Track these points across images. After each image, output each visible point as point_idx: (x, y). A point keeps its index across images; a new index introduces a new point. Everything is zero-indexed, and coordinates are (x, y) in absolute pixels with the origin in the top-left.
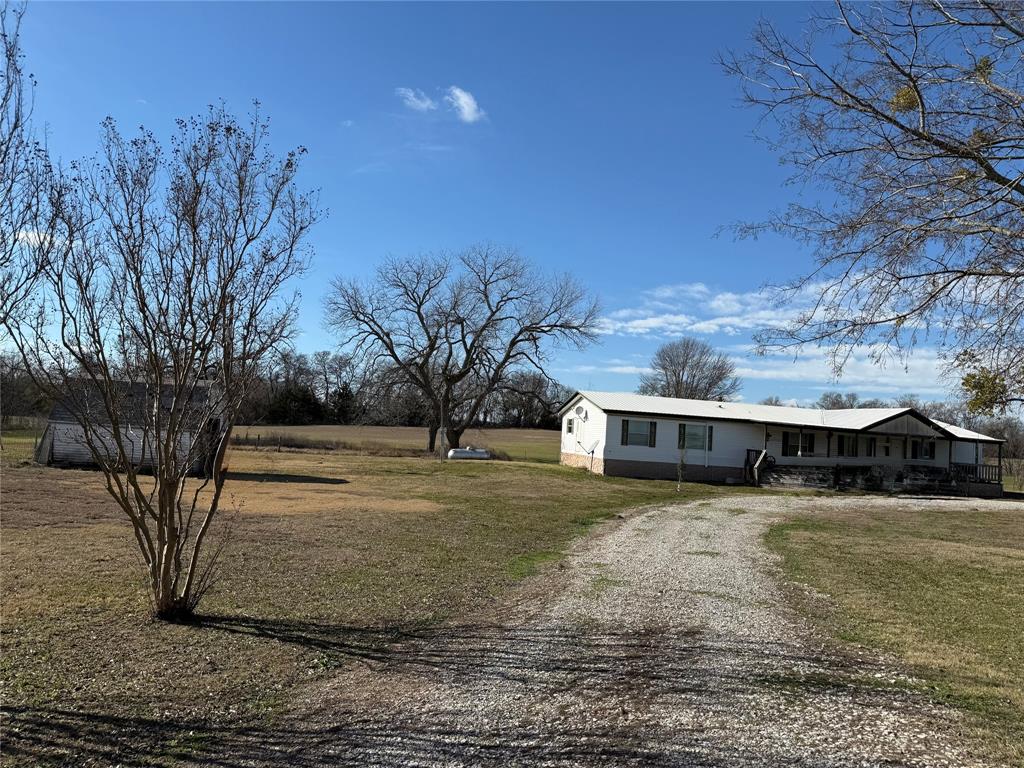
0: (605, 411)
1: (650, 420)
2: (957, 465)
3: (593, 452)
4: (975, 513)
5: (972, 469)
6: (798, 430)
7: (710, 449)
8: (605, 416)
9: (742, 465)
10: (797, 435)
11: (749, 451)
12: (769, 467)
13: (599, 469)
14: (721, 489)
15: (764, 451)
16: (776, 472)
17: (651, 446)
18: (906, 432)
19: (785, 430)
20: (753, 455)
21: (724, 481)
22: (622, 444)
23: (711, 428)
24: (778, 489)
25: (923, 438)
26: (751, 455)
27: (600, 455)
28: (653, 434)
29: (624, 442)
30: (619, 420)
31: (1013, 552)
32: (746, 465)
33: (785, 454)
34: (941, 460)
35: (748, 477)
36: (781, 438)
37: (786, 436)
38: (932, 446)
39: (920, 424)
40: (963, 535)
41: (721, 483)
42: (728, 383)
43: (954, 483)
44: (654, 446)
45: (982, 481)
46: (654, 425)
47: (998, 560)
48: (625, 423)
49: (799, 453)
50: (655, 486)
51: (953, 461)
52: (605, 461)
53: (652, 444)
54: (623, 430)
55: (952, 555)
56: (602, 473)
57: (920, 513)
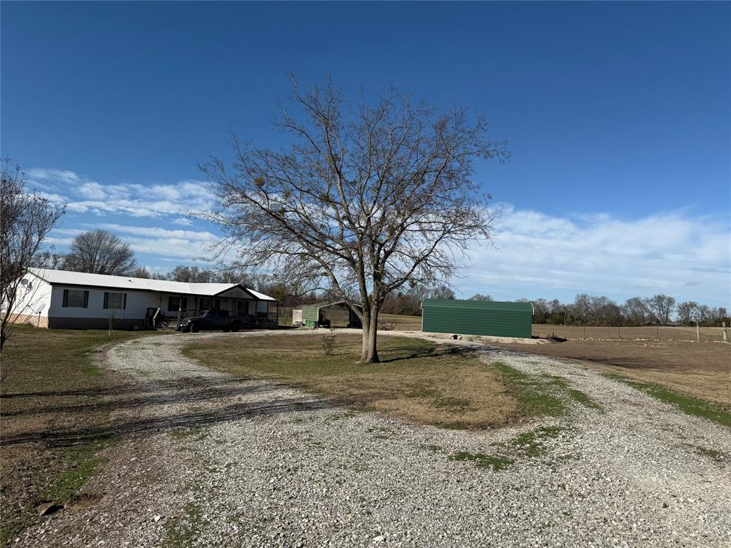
0: (51, 284)
1: (85, 290)
2: (259, 313)
3: (40, 313)
4: (268, 337)
5: (265, 315)
6: (179, 296)
7: (124, 308)
8: (51, 287)
9: (144, 318)
10: (179, 299)
11: (148, 309)
12: (162, 319)
13: (44, 324)
14: (133, 333)
15: (159, 309)
16: (166, 321)
17: (84, 307)
18: (236, 296)
19: (171, 295)
20: (151, 311)
21: (133, 327)
22: (63, 306)
23: (125, 295)
24: (167, 331)
25: (244, 299)
26: (150, 311)
27: (45, 314)
28: (86, 299)
29: (65, 305)
30: (62, 290)
31: (284, 350)
32: (146, 317)
33: (169, 310)
34: (251, 311)
35: (148, 324)
36: (168, 300)
37: (171, 299)
38: (247, 303)
39: (243, 292)
40: (265, 346)
41: (132, 329)
42: (128, 263)
43: (257, 323)
44: (87, 307)
45: (270, 321)
46: (87, 293)
47: (280, 353)
48: (66, 292)
49: (180, 309)
50: (91, 334)
51: (258, 311)
52: (49, 318)
53: (85, 306)
54: (64, 296)
55: (263, 353)
56: (47, 326)
57: (245, 338)
